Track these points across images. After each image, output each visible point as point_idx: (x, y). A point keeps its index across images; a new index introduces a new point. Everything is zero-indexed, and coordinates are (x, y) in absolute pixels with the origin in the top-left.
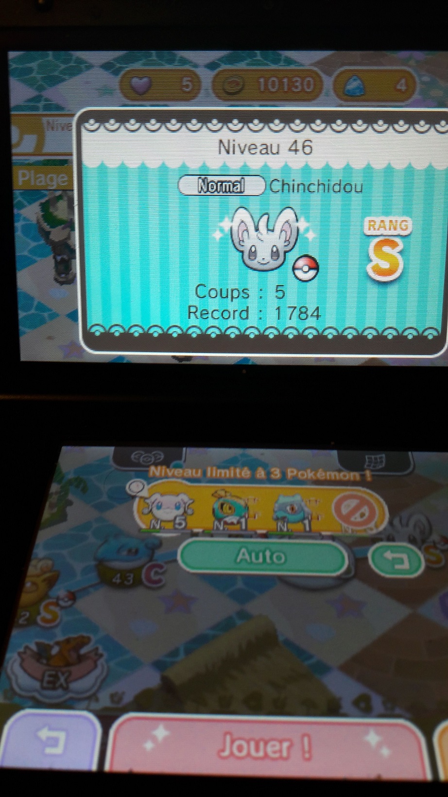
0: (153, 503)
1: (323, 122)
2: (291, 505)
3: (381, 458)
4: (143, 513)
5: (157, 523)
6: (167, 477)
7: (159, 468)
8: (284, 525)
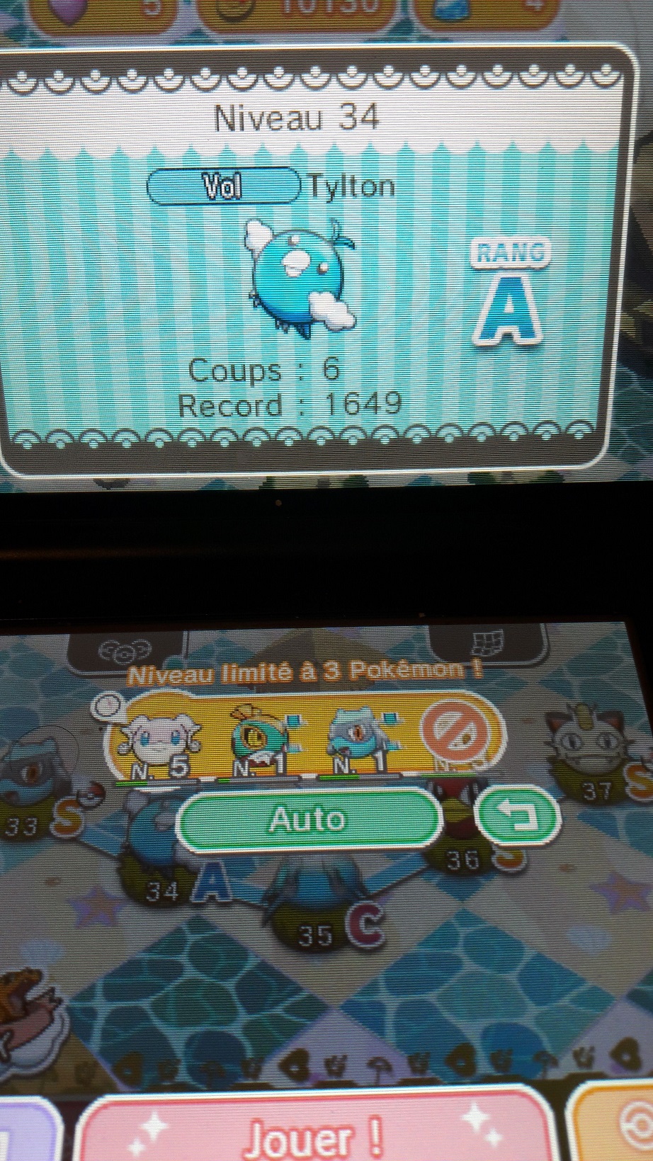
0: (136, 732)
1: (396, 70)
2: (356, 726)
3: (497, 636)
4: (118, 753)
5: (142, 770)
6: (156, 685)
7: (144, 669)
8: (344, 763)
